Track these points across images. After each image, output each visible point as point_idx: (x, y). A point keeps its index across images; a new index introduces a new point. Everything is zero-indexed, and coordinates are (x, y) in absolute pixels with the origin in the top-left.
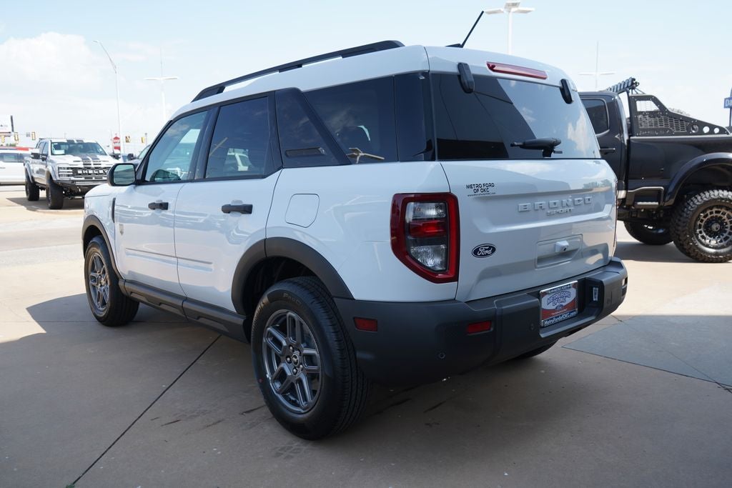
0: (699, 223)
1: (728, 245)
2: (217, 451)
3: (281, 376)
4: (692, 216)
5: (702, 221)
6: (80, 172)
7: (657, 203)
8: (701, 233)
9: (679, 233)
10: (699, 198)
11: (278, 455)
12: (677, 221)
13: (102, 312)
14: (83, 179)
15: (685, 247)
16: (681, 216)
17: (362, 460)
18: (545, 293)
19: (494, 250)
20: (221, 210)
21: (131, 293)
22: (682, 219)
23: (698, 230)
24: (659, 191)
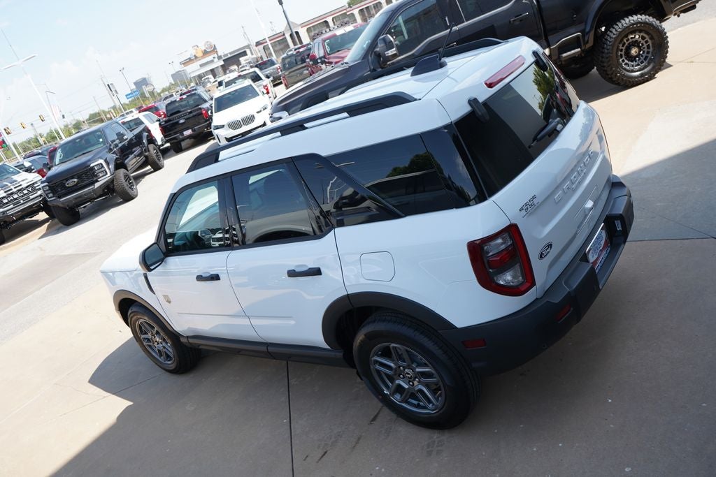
0: (620, 53)
1: (649, 64)
2: (380, 469)
3: (399, 389)
4: (612, 50)
5: (621, 50)
6: (5, 201)
7: (579, 49)
8: (624, 62)
9: (605, 69)
10: (614, 31)
11: (429, 453)
12: (601, 59)
13: (170, 364)
14: (12, 206)
15: (614, 79)
16: (603, 53)
17: (496, 431)
18: (589, 251)
19: (551, 245)
20: (287, 275)
21: (199, 346)
22: (604, 55)
23: (621, 60)
24: (578, 37)
